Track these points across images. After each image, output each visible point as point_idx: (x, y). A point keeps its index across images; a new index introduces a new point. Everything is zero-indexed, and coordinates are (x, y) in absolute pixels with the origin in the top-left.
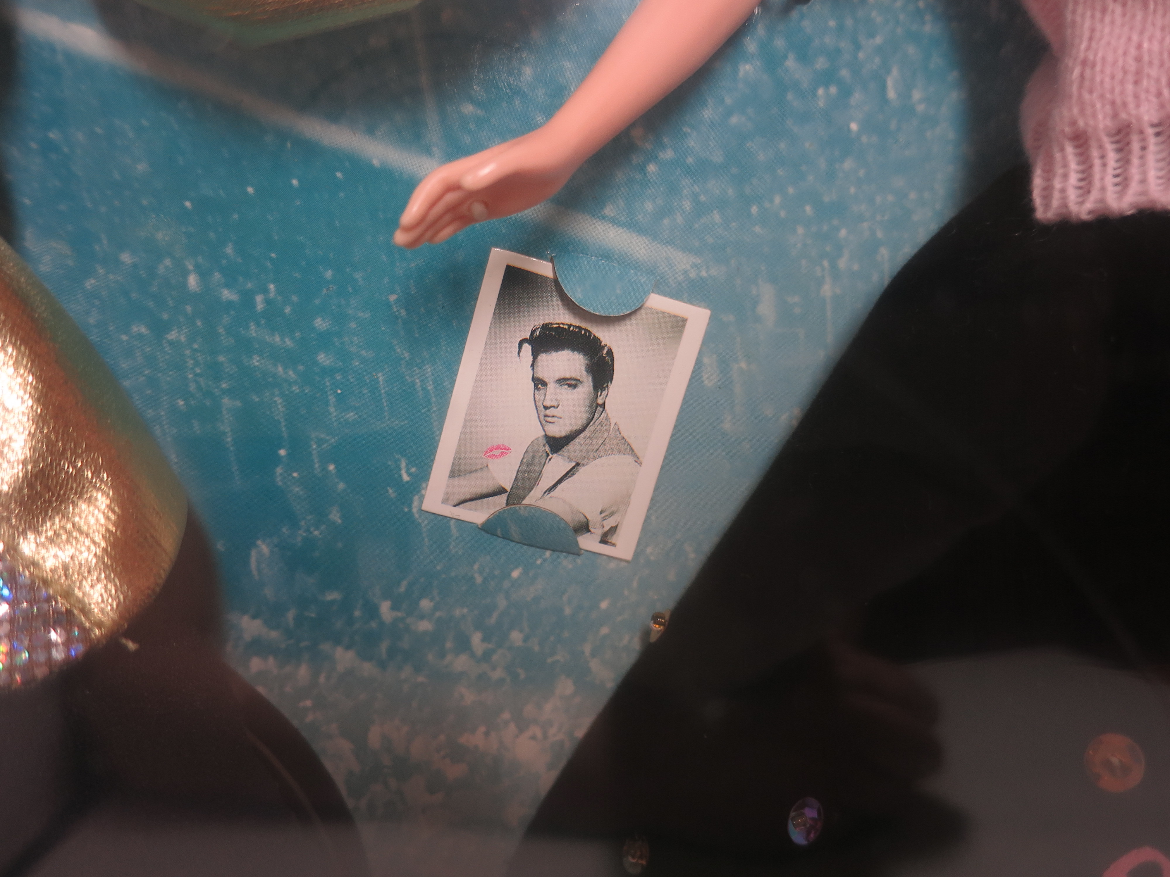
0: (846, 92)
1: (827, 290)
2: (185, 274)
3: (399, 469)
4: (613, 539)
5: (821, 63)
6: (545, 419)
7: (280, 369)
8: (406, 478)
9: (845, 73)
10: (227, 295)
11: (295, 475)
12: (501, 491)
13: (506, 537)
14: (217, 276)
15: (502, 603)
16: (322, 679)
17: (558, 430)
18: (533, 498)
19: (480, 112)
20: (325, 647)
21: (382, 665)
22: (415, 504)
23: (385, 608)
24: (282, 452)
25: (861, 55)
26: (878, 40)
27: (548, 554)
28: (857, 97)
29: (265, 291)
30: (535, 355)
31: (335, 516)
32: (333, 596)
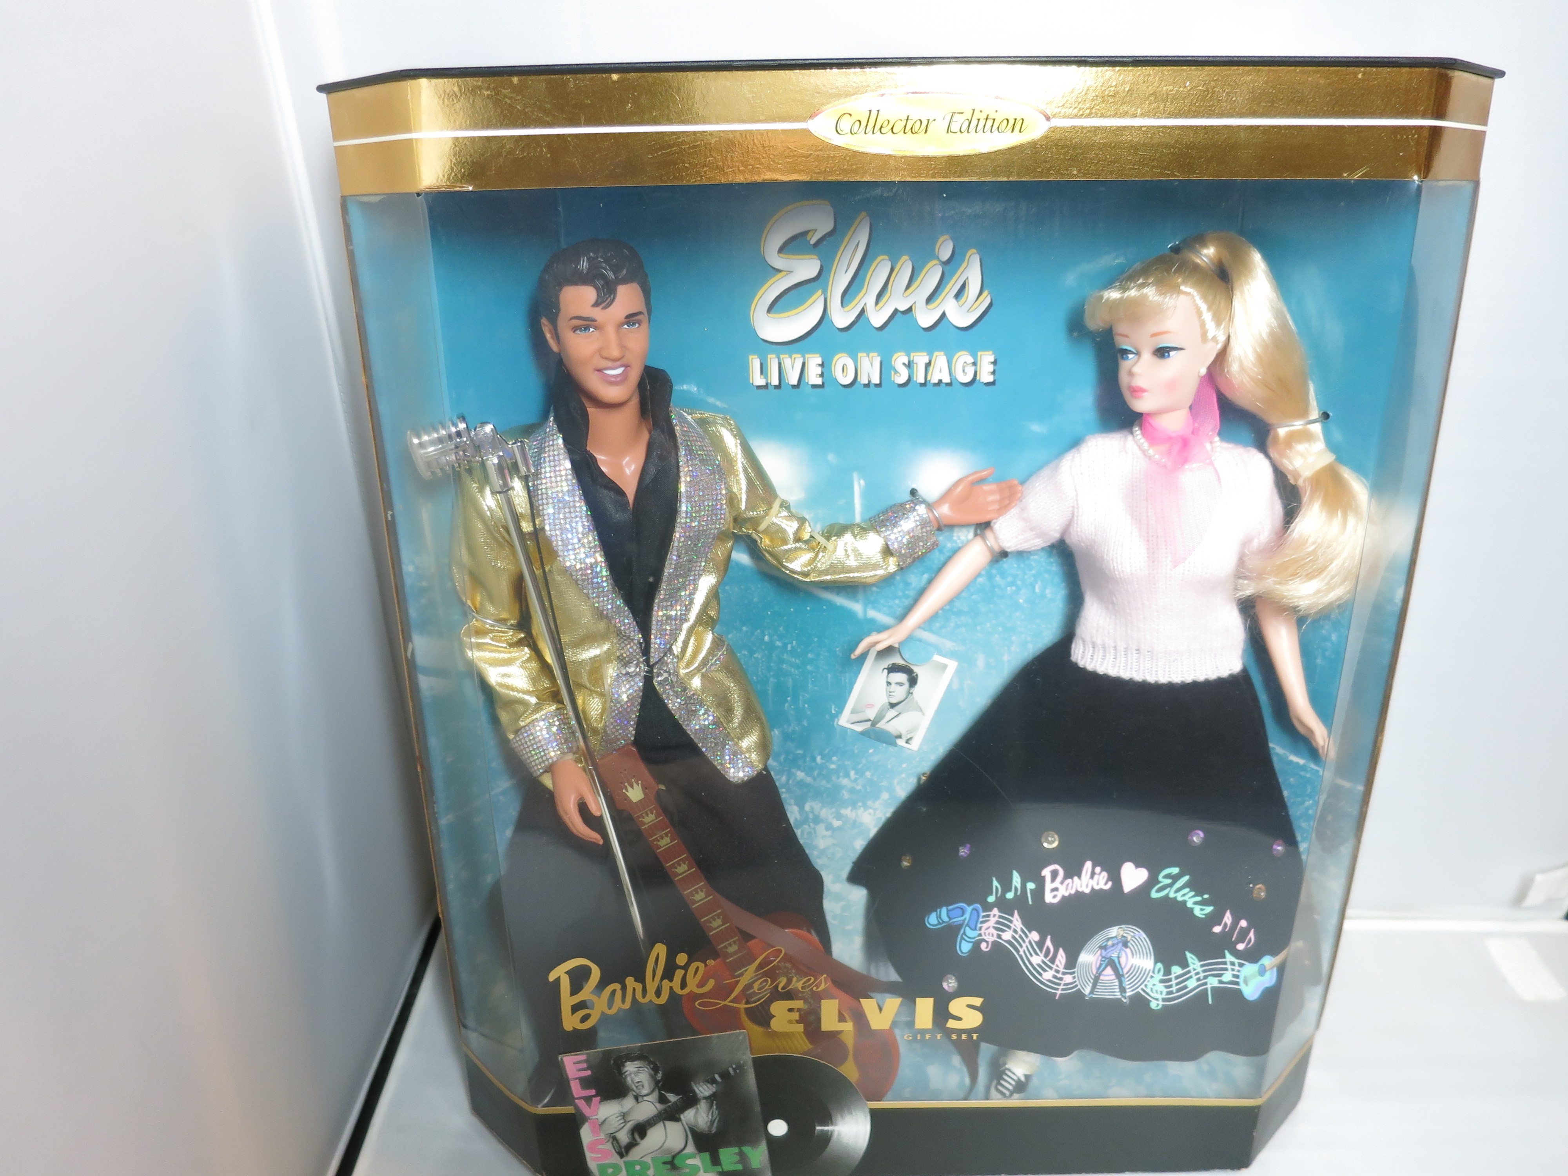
0: (1019, 589)
1: (1006, 658)
2: (764, 636)
3: (831, 709)
4: (910, 742)
5: (1010, 579)
6: (889, 696)
7: (793, 670)
8: (833, 712)
9: (1019, 583)
10: (778, 644)
11: (792, 707)
12: (869, 720)
13: (869, 737)
14: (775, 637)
15: (864, 761)
16: (791, 782)
17: (894, 701)
18: (881, 725)
19: (878, 590)
20: (794, 770)
21: (814, 779)
22: (836, 722)
23: (819, 759)
24: (789, 699)
25: (1026, 577)
26: (1033, 572)
27: (884, 745)
28: (1023, 591)
29: (792, 643)
30: (889, 673)
31: (805, 723)
32: (800, 752)
